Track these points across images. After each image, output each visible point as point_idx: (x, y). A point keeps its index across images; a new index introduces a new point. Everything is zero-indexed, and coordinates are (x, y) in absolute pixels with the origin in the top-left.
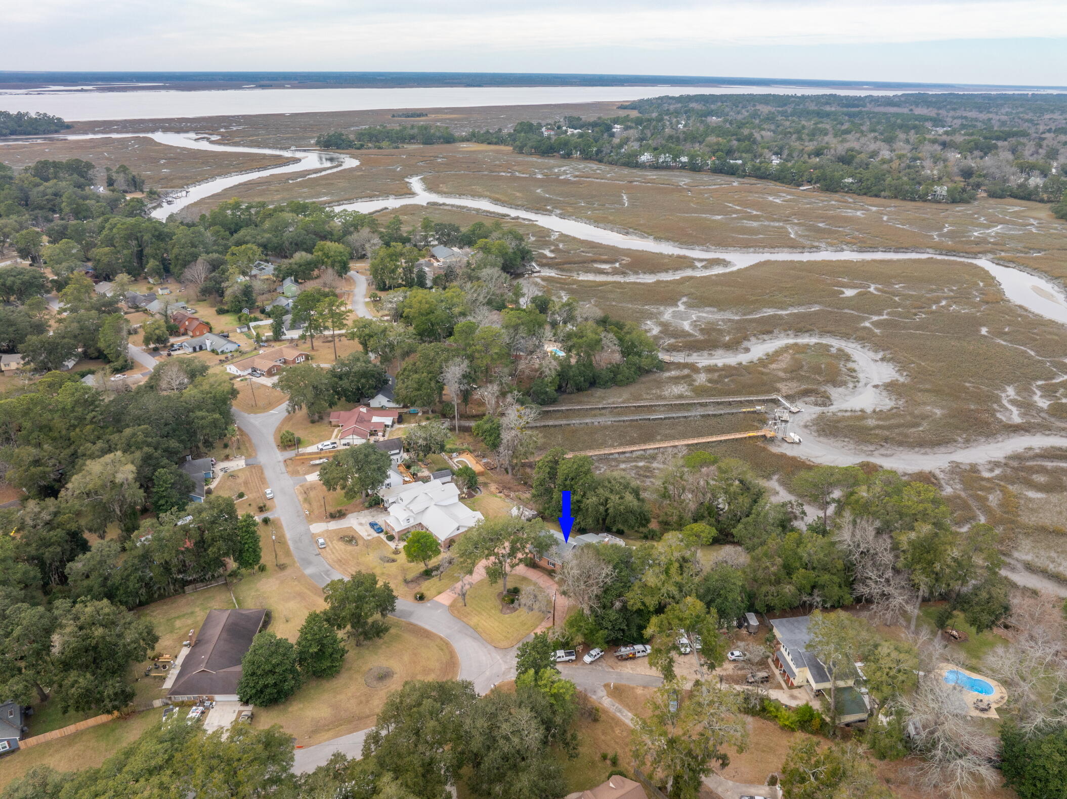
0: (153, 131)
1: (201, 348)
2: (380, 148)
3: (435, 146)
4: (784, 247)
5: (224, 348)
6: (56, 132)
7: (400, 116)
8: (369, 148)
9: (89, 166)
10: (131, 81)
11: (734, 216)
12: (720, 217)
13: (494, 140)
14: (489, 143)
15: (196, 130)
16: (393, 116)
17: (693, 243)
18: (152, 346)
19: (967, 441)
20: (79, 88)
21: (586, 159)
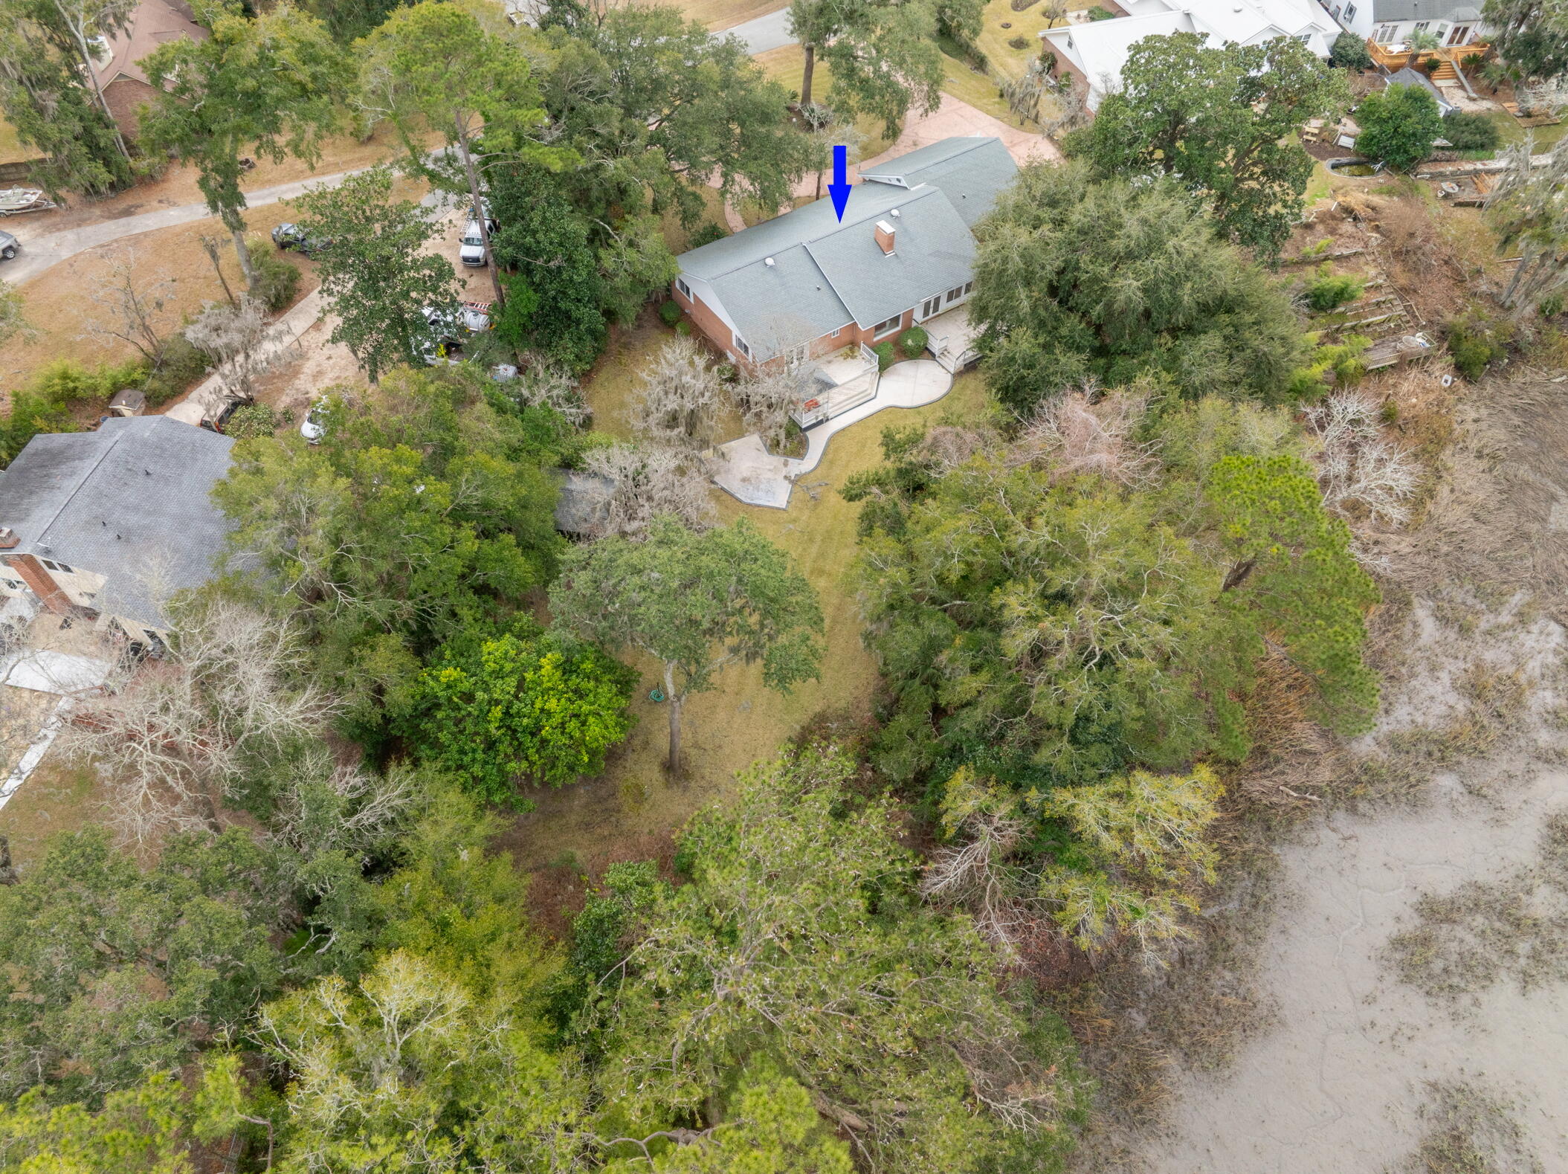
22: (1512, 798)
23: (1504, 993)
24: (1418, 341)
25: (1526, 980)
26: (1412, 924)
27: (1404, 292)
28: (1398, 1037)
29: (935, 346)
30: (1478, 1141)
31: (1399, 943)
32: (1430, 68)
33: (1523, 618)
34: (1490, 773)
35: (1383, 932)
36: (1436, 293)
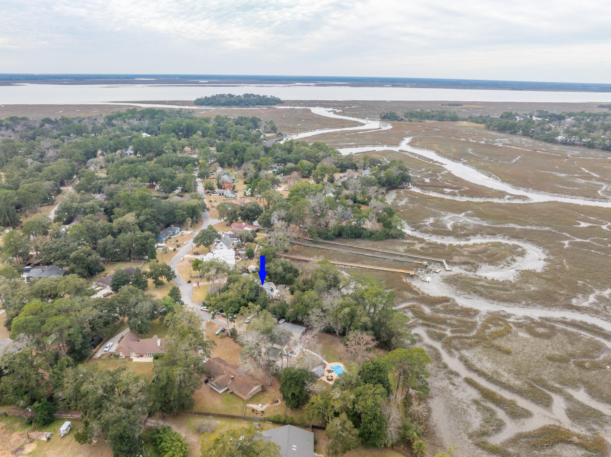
0: (315, 106)
1: (223, 194)
2: (411, 121)
3: (444, 122)
4: (581, 196)
5: (229, 196)
6: (275, 104)
7: (446, 105)
8: (405, 121)
9: (259, 120)
10: (335, 81)
11: (576, 175)
12: (563, 175)
13: (480, 121)
14: (477, 123)
15: (334, 107)
16: (442, 105)
17: (520, 186)
18: (207, 191)
19: (527, 305)
20: (307, 84)
21: (524, 135)
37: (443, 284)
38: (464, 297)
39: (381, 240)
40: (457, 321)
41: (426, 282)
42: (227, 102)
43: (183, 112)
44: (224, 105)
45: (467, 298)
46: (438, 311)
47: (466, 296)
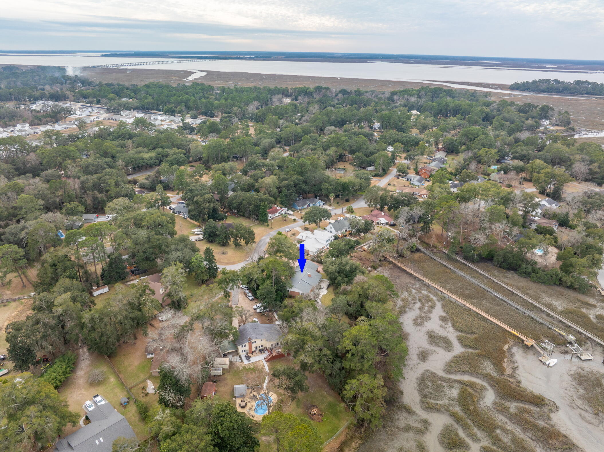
1: (410, 180)
22: (414, 308)
23: (426, 323)
24: (370, 269)
25: (427, 321)
26: (414, 322)
27: (364, 264)
28: (420, 330)
29: (322, 287)
30: (432, 334)
31: (414, 323)
32: (346, 236)
33: (402, 292)
34: (410, 307)
35: (412, 324)
36: (367, 262)
37: (568, 379)
38: (580, 415)
39: (543, 283)
40: (515, 440)
41: (544, 364)
42: (548, 88)
43: (478, 94)
44: (543, 91)
45: (583, 418)
46: (502, 410)
47: (586, 415)
